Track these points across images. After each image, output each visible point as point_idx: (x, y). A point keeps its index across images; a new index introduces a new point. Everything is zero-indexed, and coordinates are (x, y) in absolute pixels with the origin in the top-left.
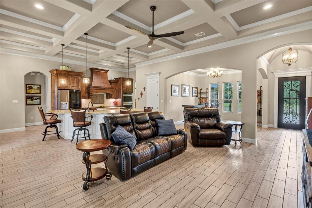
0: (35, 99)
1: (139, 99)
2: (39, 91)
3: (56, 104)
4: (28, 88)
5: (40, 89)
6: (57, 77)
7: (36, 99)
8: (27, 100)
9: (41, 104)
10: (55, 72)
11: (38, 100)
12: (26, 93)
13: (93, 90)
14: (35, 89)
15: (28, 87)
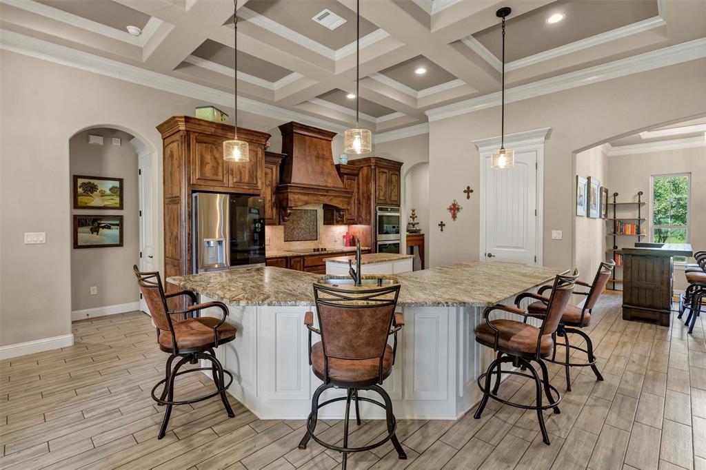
0: (103, 227)
1: (442, 225)
2: (117, 200)
3: (184, 246)
4: (80, 190)
5: (120, 192)
6: (189, 145)
7: (109, 228)
8: (80, 229)
9: (124, 241)
10: (182, 127)
11: (115, 232)
12: (76, 205)
13: (297, 196)
14: (103, 194)
15: (82, 186)
